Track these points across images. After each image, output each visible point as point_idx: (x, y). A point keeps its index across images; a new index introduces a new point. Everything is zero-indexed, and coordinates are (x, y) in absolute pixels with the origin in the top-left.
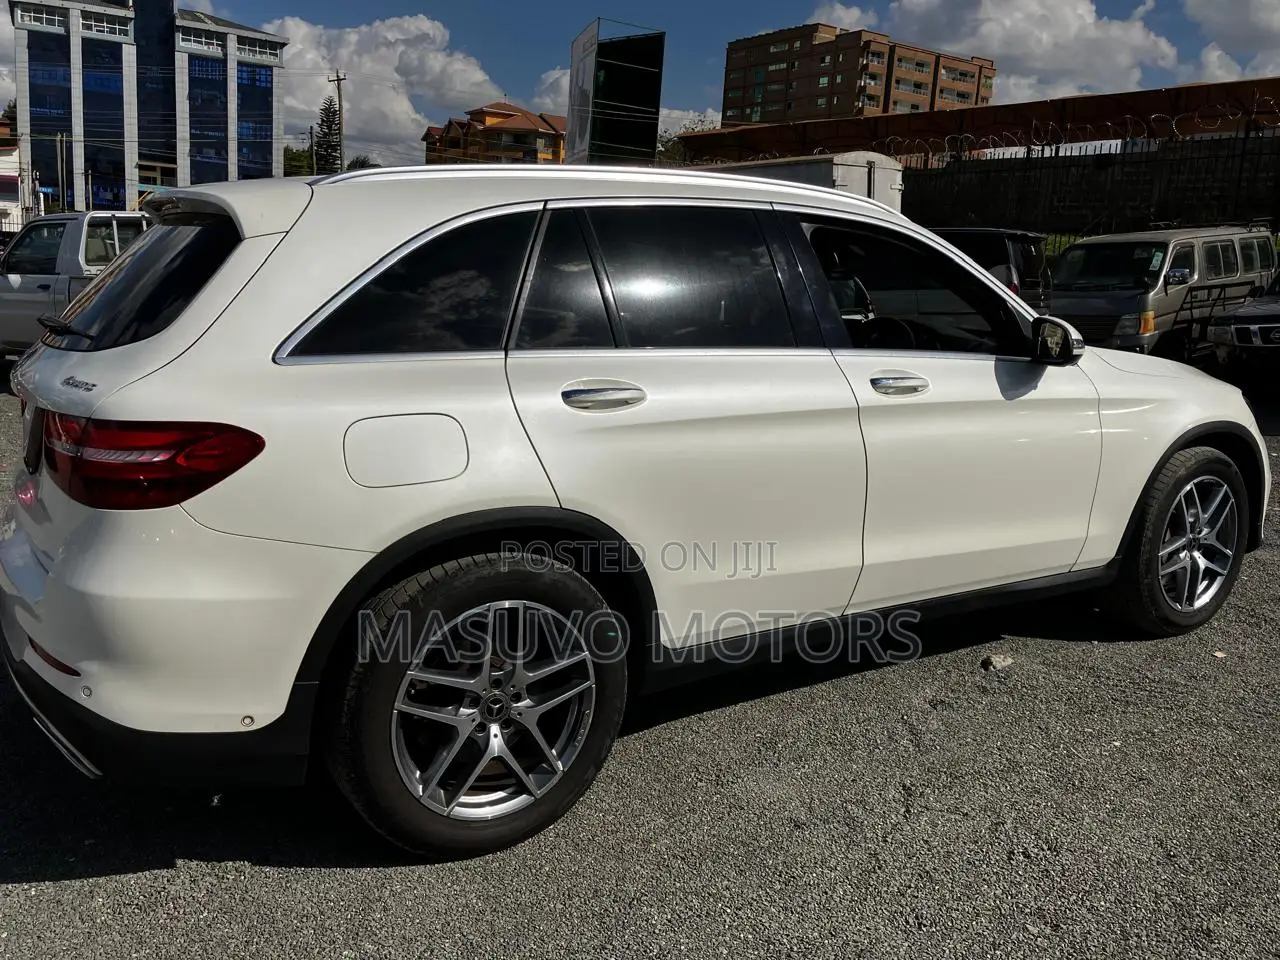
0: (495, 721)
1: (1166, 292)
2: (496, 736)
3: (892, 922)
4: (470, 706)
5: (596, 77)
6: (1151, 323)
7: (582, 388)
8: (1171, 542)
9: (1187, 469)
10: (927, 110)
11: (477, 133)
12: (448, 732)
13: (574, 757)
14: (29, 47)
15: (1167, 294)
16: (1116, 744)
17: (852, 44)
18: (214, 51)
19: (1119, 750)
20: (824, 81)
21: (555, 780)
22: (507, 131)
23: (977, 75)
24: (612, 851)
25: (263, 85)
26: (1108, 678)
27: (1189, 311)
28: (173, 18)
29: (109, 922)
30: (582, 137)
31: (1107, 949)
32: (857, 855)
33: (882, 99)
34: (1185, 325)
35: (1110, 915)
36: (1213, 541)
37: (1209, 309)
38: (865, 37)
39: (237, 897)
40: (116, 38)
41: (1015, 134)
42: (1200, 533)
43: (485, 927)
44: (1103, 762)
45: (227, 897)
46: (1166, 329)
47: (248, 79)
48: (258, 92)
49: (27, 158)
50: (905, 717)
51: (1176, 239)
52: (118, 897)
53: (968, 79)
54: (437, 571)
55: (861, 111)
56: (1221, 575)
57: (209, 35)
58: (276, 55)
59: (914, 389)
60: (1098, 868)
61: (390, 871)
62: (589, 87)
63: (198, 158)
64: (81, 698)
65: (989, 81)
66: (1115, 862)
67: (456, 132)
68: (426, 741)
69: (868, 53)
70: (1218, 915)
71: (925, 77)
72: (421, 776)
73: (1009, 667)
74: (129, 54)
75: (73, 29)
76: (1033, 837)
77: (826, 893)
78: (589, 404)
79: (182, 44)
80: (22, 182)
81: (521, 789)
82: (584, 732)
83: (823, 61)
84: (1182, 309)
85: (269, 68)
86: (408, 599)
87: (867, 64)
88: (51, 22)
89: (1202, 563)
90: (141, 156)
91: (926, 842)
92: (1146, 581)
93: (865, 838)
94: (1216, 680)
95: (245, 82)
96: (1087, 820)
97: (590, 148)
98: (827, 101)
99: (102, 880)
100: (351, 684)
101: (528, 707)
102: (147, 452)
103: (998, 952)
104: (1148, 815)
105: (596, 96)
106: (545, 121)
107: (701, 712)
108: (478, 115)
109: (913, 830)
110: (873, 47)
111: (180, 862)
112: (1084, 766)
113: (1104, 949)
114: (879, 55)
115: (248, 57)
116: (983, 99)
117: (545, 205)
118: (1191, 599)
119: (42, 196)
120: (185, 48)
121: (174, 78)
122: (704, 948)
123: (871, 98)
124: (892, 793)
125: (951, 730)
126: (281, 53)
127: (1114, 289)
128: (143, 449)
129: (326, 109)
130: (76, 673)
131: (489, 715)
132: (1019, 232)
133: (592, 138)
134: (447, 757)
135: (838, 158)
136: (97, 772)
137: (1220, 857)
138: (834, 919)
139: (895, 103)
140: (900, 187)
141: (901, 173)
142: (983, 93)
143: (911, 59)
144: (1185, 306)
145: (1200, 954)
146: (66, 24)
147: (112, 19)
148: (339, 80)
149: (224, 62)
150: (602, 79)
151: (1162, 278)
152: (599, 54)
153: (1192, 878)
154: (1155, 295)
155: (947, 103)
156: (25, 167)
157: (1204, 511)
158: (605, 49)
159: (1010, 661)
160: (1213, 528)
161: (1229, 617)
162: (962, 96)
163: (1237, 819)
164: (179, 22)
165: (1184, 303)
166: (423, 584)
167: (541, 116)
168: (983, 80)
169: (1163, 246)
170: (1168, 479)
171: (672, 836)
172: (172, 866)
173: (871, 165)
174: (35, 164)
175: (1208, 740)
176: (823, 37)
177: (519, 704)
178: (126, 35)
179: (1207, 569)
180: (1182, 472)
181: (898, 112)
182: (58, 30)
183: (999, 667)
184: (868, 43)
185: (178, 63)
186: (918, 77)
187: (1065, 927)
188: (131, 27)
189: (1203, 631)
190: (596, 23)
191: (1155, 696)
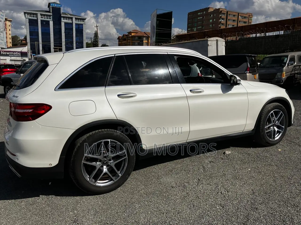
0: (105, 165)
1: (288, 67)
2: (105, 168)
3: (187, 207)
4: (99, 162)
5: (157, 23)
6: (285, 75)
7: (122, 94)
8: (268, 125)
9: (271, 108)
10: (236, 26)
11: (130, 37)
12: (94, 167)
13: (123, 173)
14: (29, 22)
15: (288, 68)
16: (249, 170)
17: (218, 11)
18: (70, 21)
19: (250, 171)
20: (211, 21)
21: (119, 178)
22: (137, 36)
23: (248, 17)
24: (131, 193)
25: (81, 28)
26: (252, 156)
27: (294, 72)
28: (61, 15)
29: (24, 207)
30: (154, 37)
31: (233, 212)
32: (184, 193)
33: (225, 24)
34: (294, 75)
35: (236, 205)
36: (279, 124)
37: (300, 71)
38: (221, 10)
39: (51, 202)
40: (48, 20)
41: (253, 31)
42: (276, 122)
43: (100, 208)
44: (245, 174)
45: (49, 202)
46: (288, 76)
47: (78, 27)
48: (80, 30)
49: (29, 47)
50: (203, 165)
51: (290, 55)
52: (27, 203)
53: (246, 18)
54: (91, 133)
55: (220, 27)
56: (282, 132)
57: (69, 18)
58: (84, 21)
59: (200, 92)
60: (236, 195)
61: (83, 197)
62: (155, 25)
63: (67, 46)
64: (16, 161)
65: (251, 18)
66: (241, 194)
67: (125, 37)
68: (90, 169)
69: (221, 13)
70: (261, 205)
71: (235, 18)
72: (89, 177)
73: (229, 154)
74: (51, 23)
75: (39, 18)
76: (224, 189)
77: (175, 201)
78: (123, 97)
79: (63, 20)
80: (28, 53)
81: (112, 180)
82: (125, 167)
83: (211, 16)
84: (292, 71)
85: (82, 25)
86: (84, 139)
87: (221, 16)
88: (34, 17)
89: (276, 129)
90: (54, 46)
91: (200, 191)
92: (262, 134)
93: (187, 190)
94: (277, 156)
95: (77, 28)
96: (237, 186)
97: (156, 39)
98: (212, 25)
99: (24, 199)
100: (72, 157)
101: (113, 162)
102: (28, 110)
103: (209, 212)
104: (252, 184)
105: (157, 27)
106: (145, 33)
107: (158, 164)
108: (130, 33)
109: (198, 188)
110: (223, 12)
111: (41, 196)
112: (240, 174)
113: (232, 212)
114: (224, 14)
115: (77, 22)
116: (250, 23)
117: (115, 55)
118: (274, 138)
119: (33, 56)
120: (63, 21)
121: (61, 28)
122: (145, 212)
123: (222, 24)
124: (195, 180)
125: (213, 167)
126: (85, 21)
127: (275, 67)
128: (27, 109)
129: (95, 33)
130: (15, 155)
131: (104, 164)
132: (250, 55)
133: (156, 37)
134: (95, 173)
135: (209, 39)
136: (20, 176)
137: (266, 193)
138: (175, 206)
139: (228, 25)
140: (224, 45)
141: (225, 42)
142: (250, 21)
143: (232, 14)
144: (293, 70)
145: (253, 213)
146: (37, 17)
147: (47, 15)
148: (97, 26)
149: (72, 24)
150: (158, 23)
151: (287, 64)
152: (157, 17)
153: (257, 197)
154: (286, 68)
155: (241, 24)
156: (29, 50)
157: (276, 118)
158: (159, 16)
159: (230, 152)
160: (279, 121)
161: (285, 142)
162: (245, 22)
163: (272, 185)
164: (62, 15)
165: (293, 69)
166: (87, 136)
167: (144, 33)
168: (250, 18)
169: (287, 56)
170: (266, 110)
171: (145, 190)
172: (39, 196)
173: (217, 41)
174: (31, 49)
175: (271, 169)
176: (211, 10)
177: (110, 162)
178: (50, 19)
179: (277, 131)
180: (270, 109)
181: (229, 27)
182: (35, 18)
183: (227, 154)
184: (221, 11)
185: (62, 25)
186: (234, 18)
187: (225, 207)
188: (51, 17)
189: (277, 145)
190: (156, 10)
191: (261, 159)
